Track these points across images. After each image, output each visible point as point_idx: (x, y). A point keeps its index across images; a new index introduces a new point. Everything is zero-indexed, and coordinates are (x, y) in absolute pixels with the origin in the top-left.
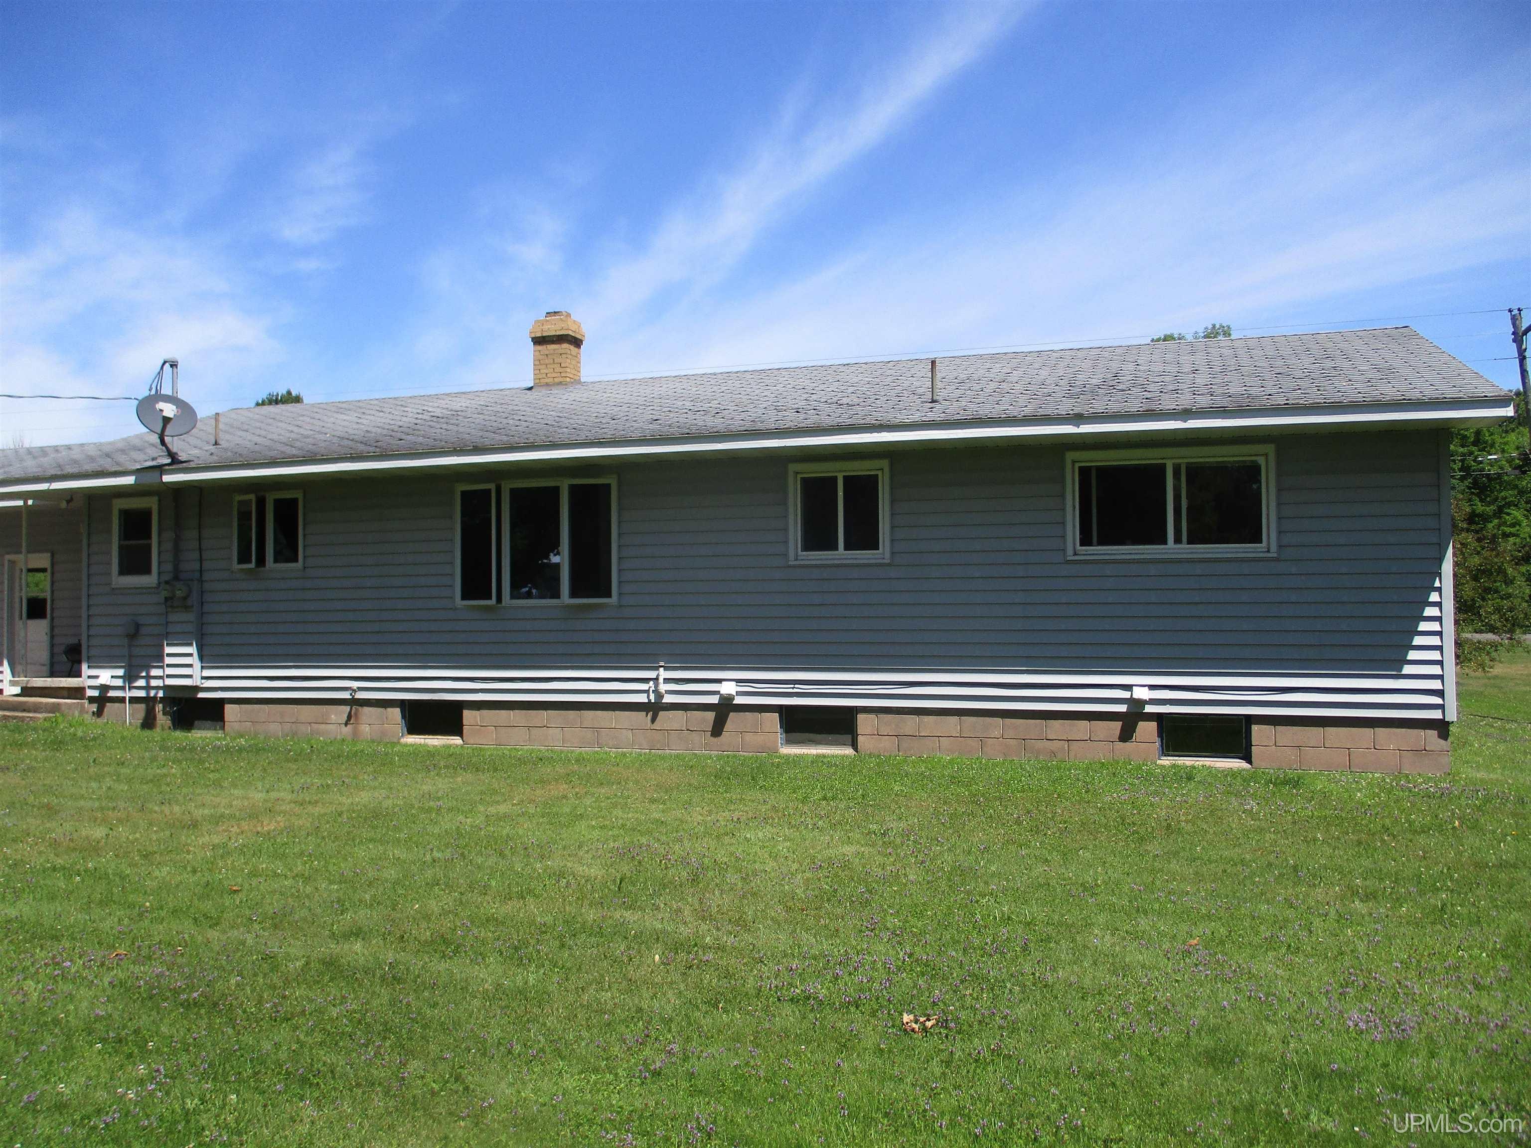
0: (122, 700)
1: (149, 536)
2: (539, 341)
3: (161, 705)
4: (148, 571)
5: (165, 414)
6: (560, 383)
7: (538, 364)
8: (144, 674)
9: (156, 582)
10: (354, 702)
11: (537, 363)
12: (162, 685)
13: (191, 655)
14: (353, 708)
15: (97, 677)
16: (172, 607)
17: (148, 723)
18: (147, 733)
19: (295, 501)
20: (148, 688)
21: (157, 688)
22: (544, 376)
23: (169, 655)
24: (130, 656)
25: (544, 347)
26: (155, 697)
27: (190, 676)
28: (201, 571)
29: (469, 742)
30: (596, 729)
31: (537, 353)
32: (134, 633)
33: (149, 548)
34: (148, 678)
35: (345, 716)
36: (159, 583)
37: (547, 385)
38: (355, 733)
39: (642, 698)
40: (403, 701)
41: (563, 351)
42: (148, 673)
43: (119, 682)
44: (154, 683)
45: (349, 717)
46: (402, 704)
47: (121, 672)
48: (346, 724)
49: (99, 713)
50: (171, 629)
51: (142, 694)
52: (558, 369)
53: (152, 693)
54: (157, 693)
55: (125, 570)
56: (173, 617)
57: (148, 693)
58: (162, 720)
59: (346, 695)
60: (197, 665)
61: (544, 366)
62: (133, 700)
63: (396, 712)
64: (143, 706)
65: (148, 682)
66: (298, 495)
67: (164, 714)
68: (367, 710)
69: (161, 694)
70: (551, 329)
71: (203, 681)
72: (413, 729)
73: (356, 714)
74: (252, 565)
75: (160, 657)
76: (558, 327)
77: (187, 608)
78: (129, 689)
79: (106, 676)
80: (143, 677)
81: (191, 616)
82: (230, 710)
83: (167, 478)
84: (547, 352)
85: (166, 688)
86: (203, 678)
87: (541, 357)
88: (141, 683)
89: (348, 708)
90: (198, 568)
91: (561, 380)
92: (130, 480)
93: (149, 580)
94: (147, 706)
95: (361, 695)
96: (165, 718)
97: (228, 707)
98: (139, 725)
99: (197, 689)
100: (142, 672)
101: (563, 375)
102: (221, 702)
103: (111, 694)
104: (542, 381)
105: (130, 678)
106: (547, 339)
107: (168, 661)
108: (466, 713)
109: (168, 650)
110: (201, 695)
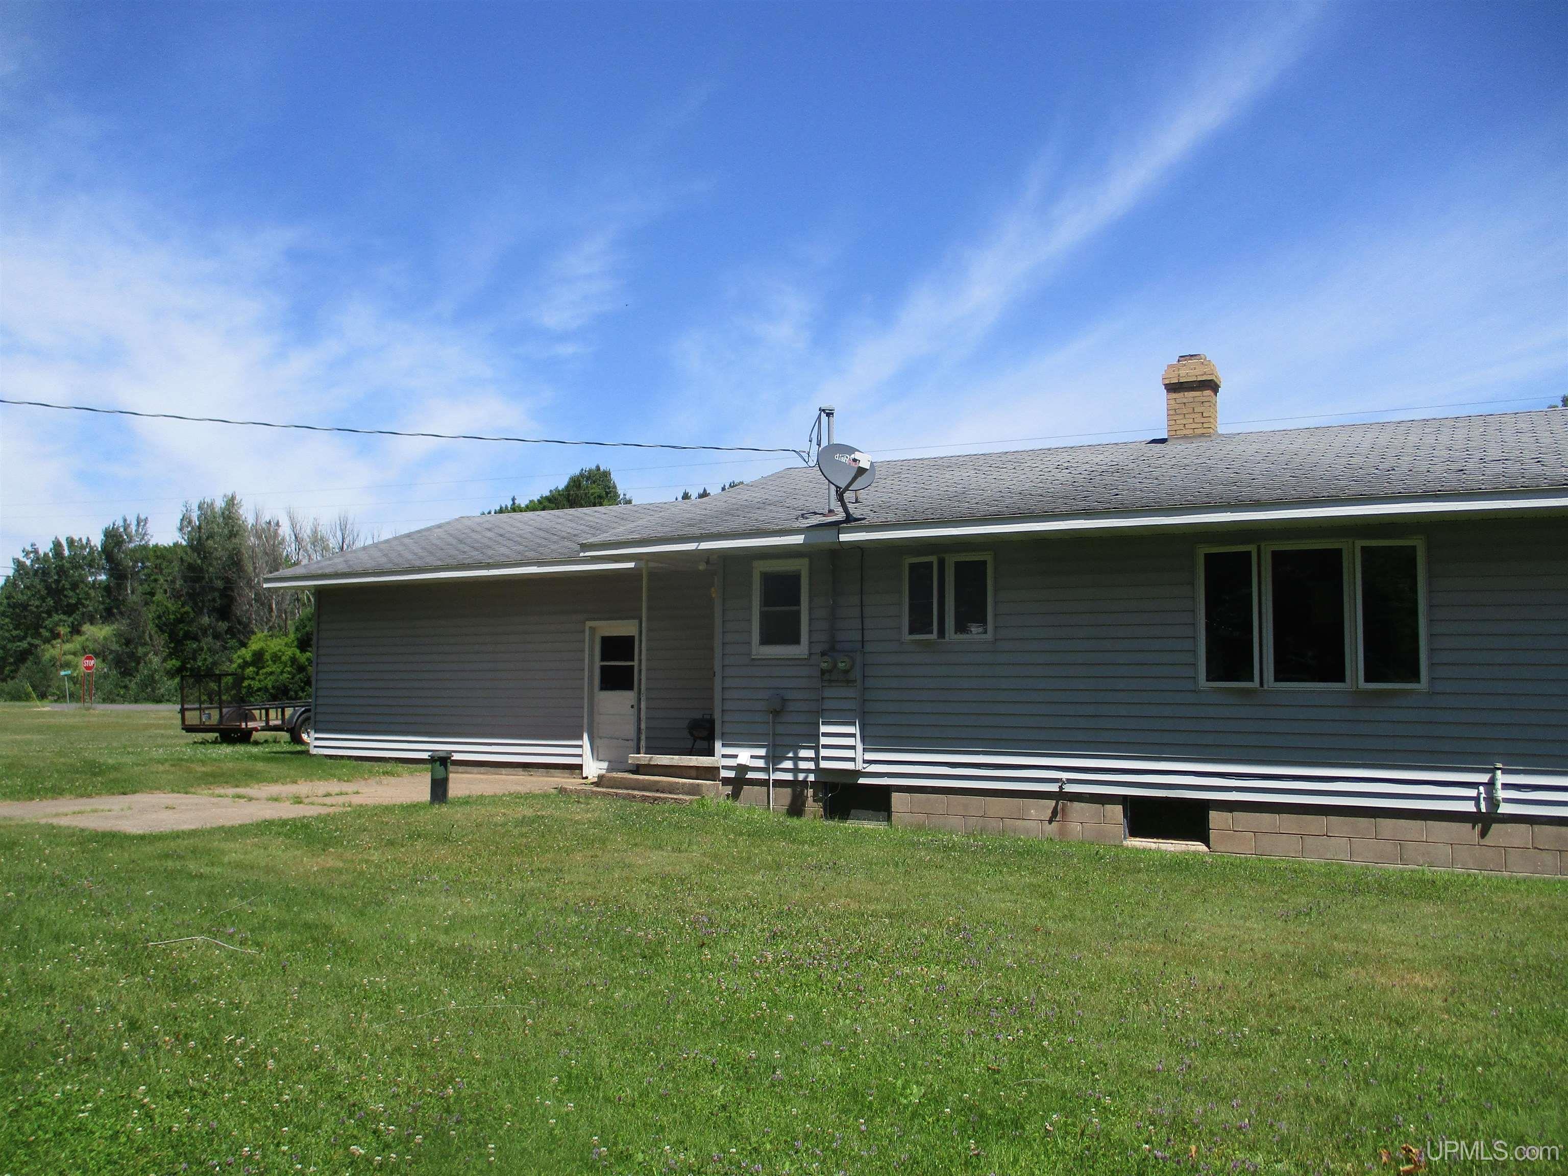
0: (765, 783)
1: (797, 602)
2: (1173, 388)
3: (812, 790)
4: (796, 641)
5: (862, 465)
6: (1203, 435)
7: (1173, 414)
8: (791, 755)
9: (807, 652)
10: (1061, 796)
11: (1172, 412)
12: (813, 767)
13: (853, 735)
14: (1060, 803)
15: (736, 756)
16: (830, 681)
17: (796, 809)
18: (795, 822)
19: (984, 563)
20: (796, 770)
21: (808, 771)
22: (1182, 427)
23: (824, 735)
24: (774, 734)
25: (1181, 394)
26: (805, 782)
27: (853, 760)
28: (863, 641)
29: (1218, 849)
30: (1401, 843)
31: (1173, 402)
32: (778, 711)
33: (798, 613)
34: (796, 759)
35: (1049, 812)
36: (810, 654)
37: (1185, 437)
38: (1062, 833)
39: (1470, 807)
40: (1125, 797)
41: (1204, 399)
42: (796, 753)
43: (761, 763)
44: (803, 765)
45: (1055, 813)
46: (1124, 800)
47: (762, 752)
48: (1050, 821)
49: (735, 795)
50: (828, 704)
51: (789, 777)
52: (1199, 419)
53: (801, 777)
54: (807, 777)
55: (767, 639)
56: (827, 693)
57: (796, 776)
58: (812, 806)
59: (1054, 788)
60: (860, 747)
61: (1182, 416)
62: (779, 783)
63: (1117, 811)
64: (788, 791)
65: (796, 764)
66: (987, 557)
67: (814, 801)
68: (1077, 805)
69: (811, 778)
70: (1189, 374)
71: (865, 765)
72: (1135, 831)
73: (1063, 810)
74: (934, 636)
75: (816, 736)
76: (1197, 372)
77: (849, 682)
78: (773, 772)
79: (744, 756)
80: (790, 759)
81: (850, 692)
82: (897, 799)
83: (844, 537)
84: (1185, 400)
85: (818, 771)
86: (865, 761)
87: (1177, 406)
88: (788, 764)
89: (1053, 803)
90: (860, 639)
91: (1204, 431)
92: (799, 539)
93: (800, 651)
94: (794, 792)
95: (1069, 788)
96: (815, 804)
97: (895, 797)
98: (785, 811)
99: (858, 774)
100: (788, 753)
101: (1205, 425)
102: (888, 789)
103: (750, 775)
104: (1178, 432)
105: (773, 759)
106: (1186, 386)
107: (824, 741)
108: (1213, 815)
109: (823, 729)
110: (862, 781)
